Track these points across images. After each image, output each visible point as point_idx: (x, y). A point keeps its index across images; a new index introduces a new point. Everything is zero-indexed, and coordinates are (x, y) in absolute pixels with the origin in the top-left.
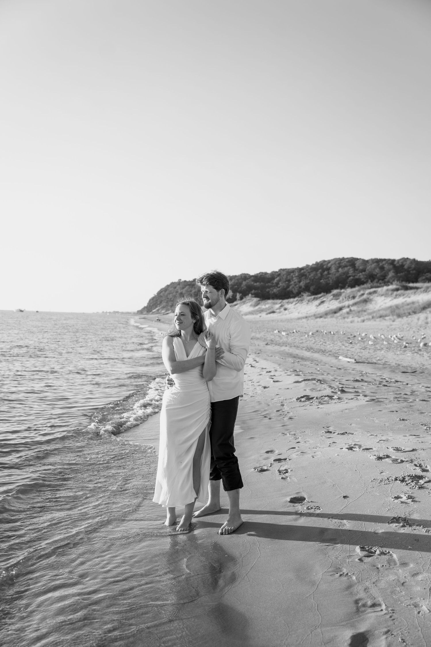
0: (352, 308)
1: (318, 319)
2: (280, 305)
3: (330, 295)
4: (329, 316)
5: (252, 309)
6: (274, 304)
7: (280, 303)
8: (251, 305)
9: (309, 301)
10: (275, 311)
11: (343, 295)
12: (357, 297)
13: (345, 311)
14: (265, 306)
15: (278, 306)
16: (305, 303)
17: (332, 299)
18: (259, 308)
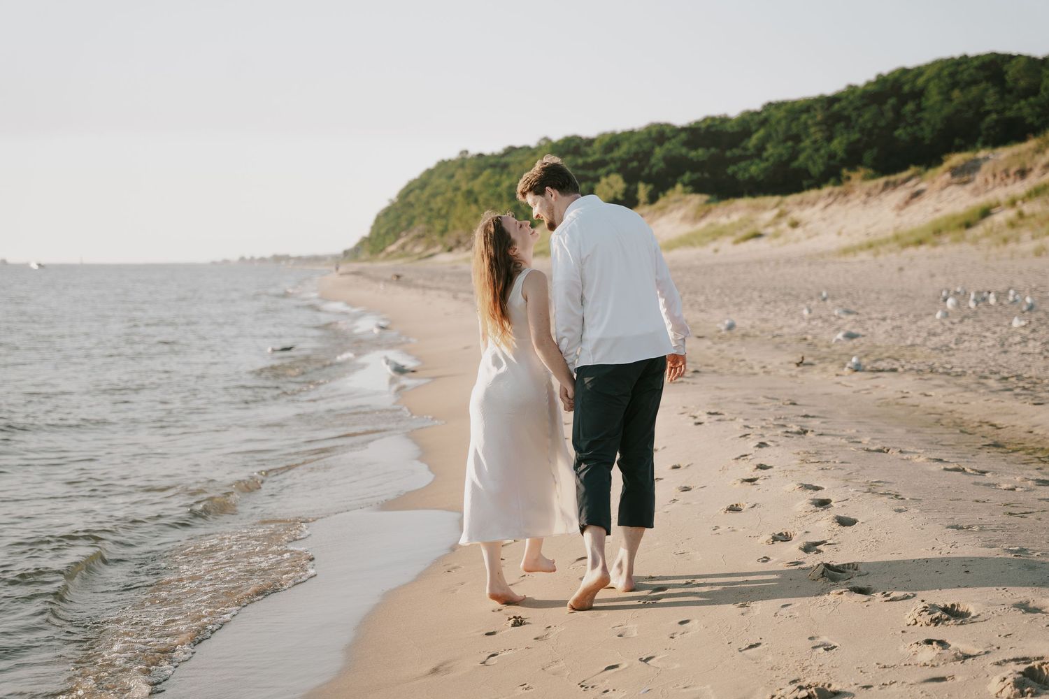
0: (1027, 208)
1: (911, 251)
2: (776, 212)
3: (940, 170)
4: (946, 239)
5: (686, 229)
6: (757, 208)
7: (777, 206)
8: (684, 219)
9: (869, 194)
10: (762, 231)
11: (985, 167)
12: (1037, 171)
13: (1000, 217)
14: (728, 217)
15: (769, 215)
16: (857, 202)
17: (949, 184)
18: (711, 225)
